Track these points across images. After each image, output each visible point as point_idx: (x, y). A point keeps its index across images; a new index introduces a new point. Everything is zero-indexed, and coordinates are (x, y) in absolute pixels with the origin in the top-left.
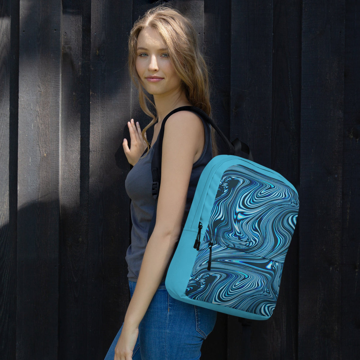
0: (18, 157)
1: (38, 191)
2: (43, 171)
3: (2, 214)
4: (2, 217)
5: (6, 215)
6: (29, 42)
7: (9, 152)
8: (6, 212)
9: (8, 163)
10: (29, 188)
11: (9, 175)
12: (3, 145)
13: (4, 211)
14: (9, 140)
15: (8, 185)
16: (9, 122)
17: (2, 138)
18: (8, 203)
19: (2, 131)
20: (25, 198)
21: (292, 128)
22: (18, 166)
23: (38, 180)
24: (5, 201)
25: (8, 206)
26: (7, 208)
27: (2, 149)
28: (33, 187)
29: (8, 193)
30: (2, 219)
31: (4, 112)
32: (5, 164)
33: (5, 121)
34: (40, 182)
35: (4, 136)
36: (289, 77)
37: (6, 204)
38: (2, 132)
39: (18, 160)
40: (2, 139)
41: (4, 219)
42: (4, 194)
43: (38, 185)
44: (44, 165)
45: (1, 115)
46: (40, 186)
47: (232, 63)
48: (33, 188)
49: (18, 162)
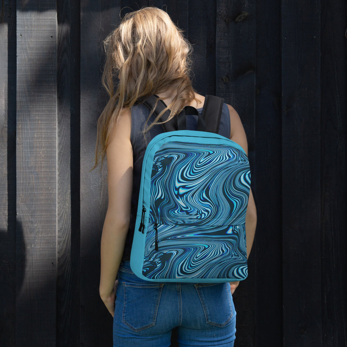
0: (81, 157)
1: (100, 189)
2: (104, 170)
3: (64, 212)
4: (65, 215)
5: (68, 213)
6: (90, 46)
7: (71, 152)
8: (68, 210)
9: (70, 162)
10: (91, 186)
11: (71, 174)
12: (64, 145)
13: (66, 208)
14: (70, 141)
15: (70, 183)
16: (70, 123)
17: (64, 138)
18: (69, 201)
19: (64, 131)
20: (88, 196)
21: (339, 127)
22: (81, 165)
23: (100, 178)
24: (67, 199)
25: (70, 204)
26: (69, 206)
27: (63, 149)
28: (95, 185)
29: (69, 191)
30: (64, 216)
31: (65, 113)
32: (66, 163)
33: (66, 121)
34: (102, 181)
35: (65, 136)
36: (336, 79)
37: (68, 202)
38: (64, 133)
39: (81, 160)
40: (63, 140)
41: (66, 216)
42: (66, 193)
43: (100, 184)
44: (106, 164)
45: (63, 116)
46: (102, 185)
47: (283, 66)
48: (95, 187)
49: (81, 161)
